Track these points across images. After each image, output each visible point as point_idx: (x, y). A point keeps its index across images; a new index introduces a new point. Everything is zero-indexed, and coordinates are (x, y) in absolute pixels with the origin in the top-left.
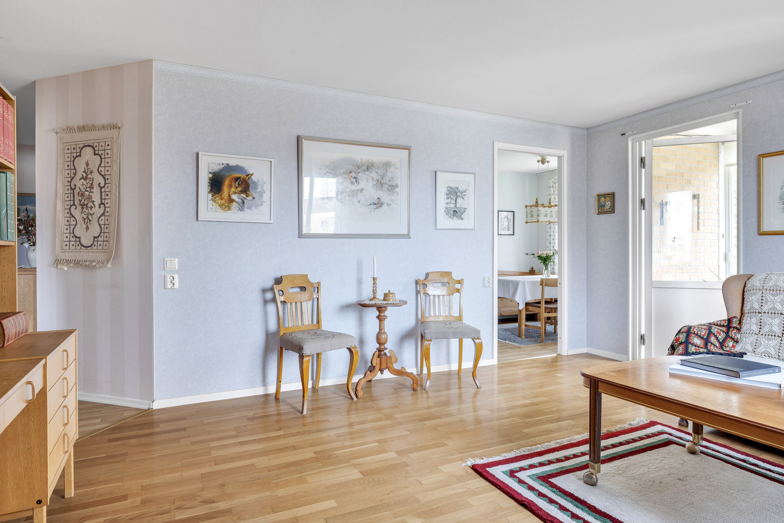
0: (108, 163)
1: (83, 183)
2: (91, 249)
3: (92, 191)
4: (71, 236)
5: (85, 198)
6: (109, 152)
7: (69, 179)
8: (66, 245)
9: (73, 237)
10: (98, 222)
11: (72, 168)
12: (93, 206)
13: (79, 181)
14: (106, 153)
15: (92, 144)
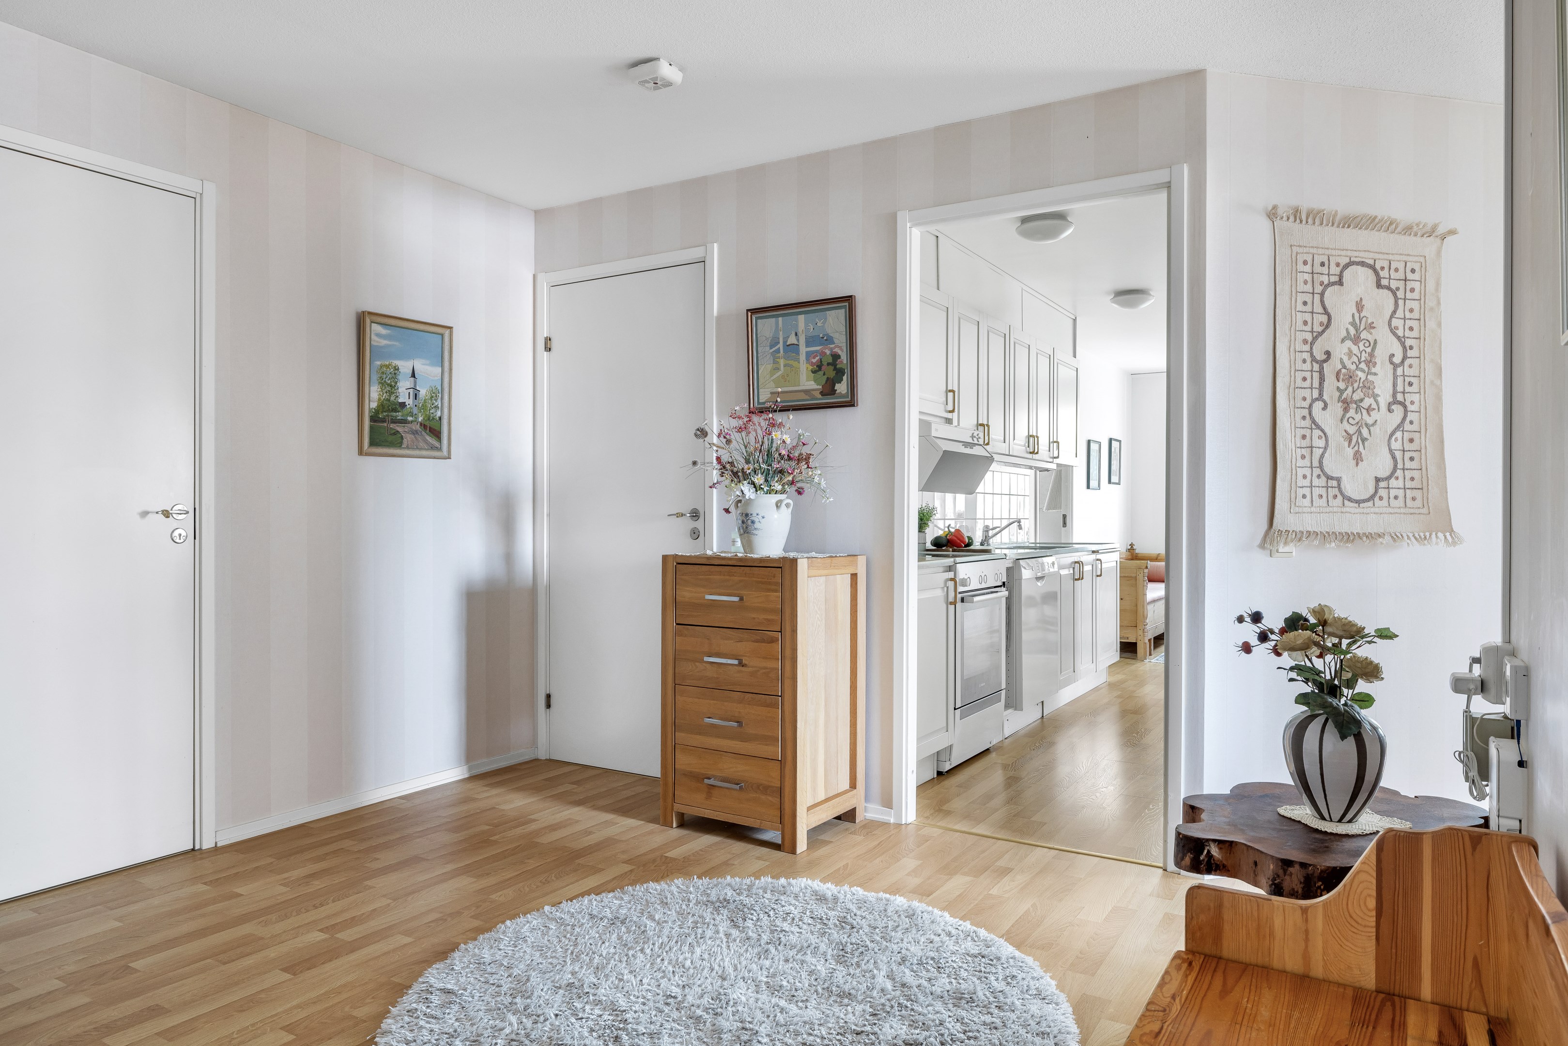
0: (1411, 311)
1: (1349, 349)
2: (1372, 505)
3: (1373, 370)
4: (1315, 475)
5: (1356, 385)
6: (1416, 285)
7: (1309, 337)
8: (1304, 496)
9: (1319, 476)
10: (1389, 445)
11: (1318, 308)
12: (1374, 406)
13: (1340, 345)
14: (1408, 289)
15: (1371, 262)
